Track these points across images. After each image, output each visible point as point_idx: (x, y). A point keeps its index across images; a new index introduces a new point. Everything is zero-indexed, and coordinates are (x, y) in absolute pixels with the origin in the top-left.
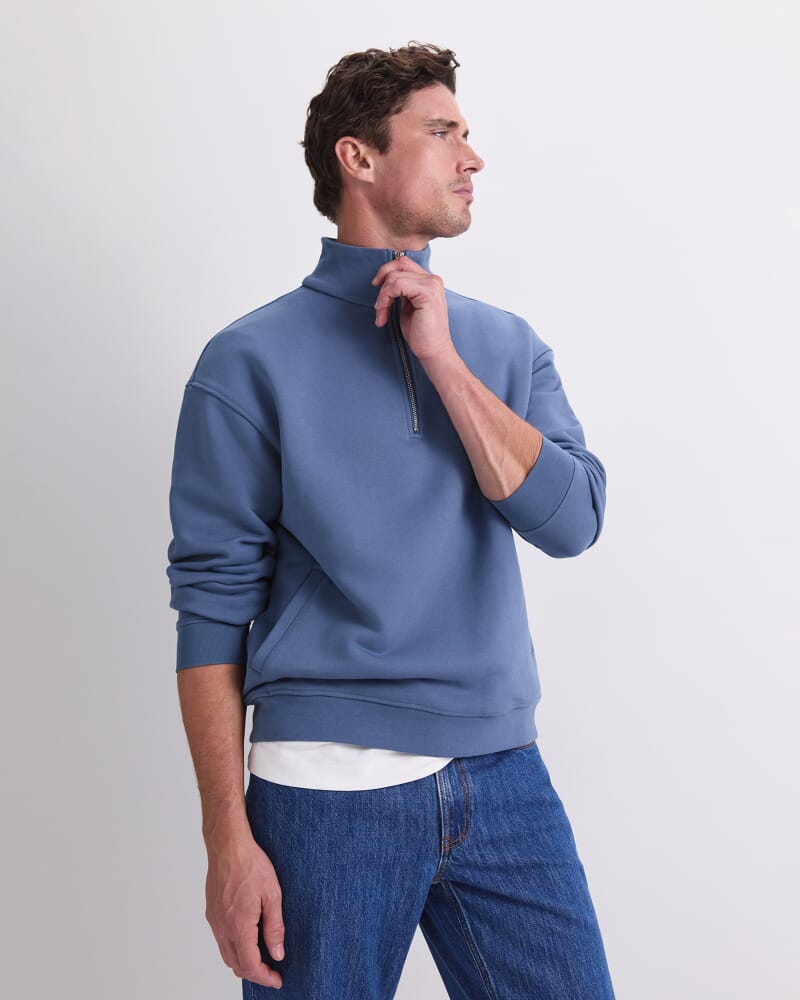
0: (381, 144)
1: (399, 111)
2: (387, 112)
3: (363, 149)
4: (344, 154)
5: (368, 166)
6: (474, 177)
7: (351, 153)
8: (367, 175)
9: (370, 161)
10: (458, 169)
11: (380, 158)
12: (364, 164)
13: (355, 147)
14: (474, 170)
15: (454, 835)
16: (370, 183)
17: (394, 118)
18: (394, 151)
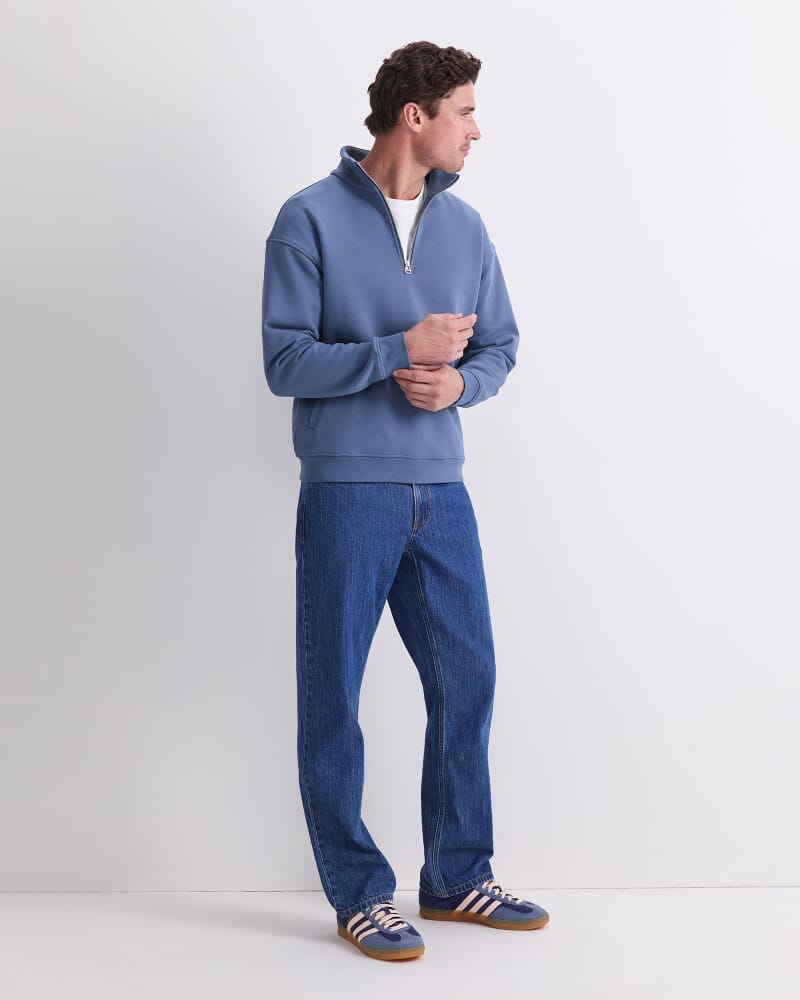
0: (432, 114)
1: (448, 97)
2: (442, 96)
3: (420, 112)
4: (408, 112)
5: (419, 123)
6: (472, 142)
7: (412, 111)
8: (417, 128)
9: (422, 120)
10: (466, 138)
11: (428, 122)
12: (418, 121)
13: (415, 108)
14: (475, 139)
15: (421, 520)
16: (417, 133)
17: (444, 100)
18: (438, 120)
